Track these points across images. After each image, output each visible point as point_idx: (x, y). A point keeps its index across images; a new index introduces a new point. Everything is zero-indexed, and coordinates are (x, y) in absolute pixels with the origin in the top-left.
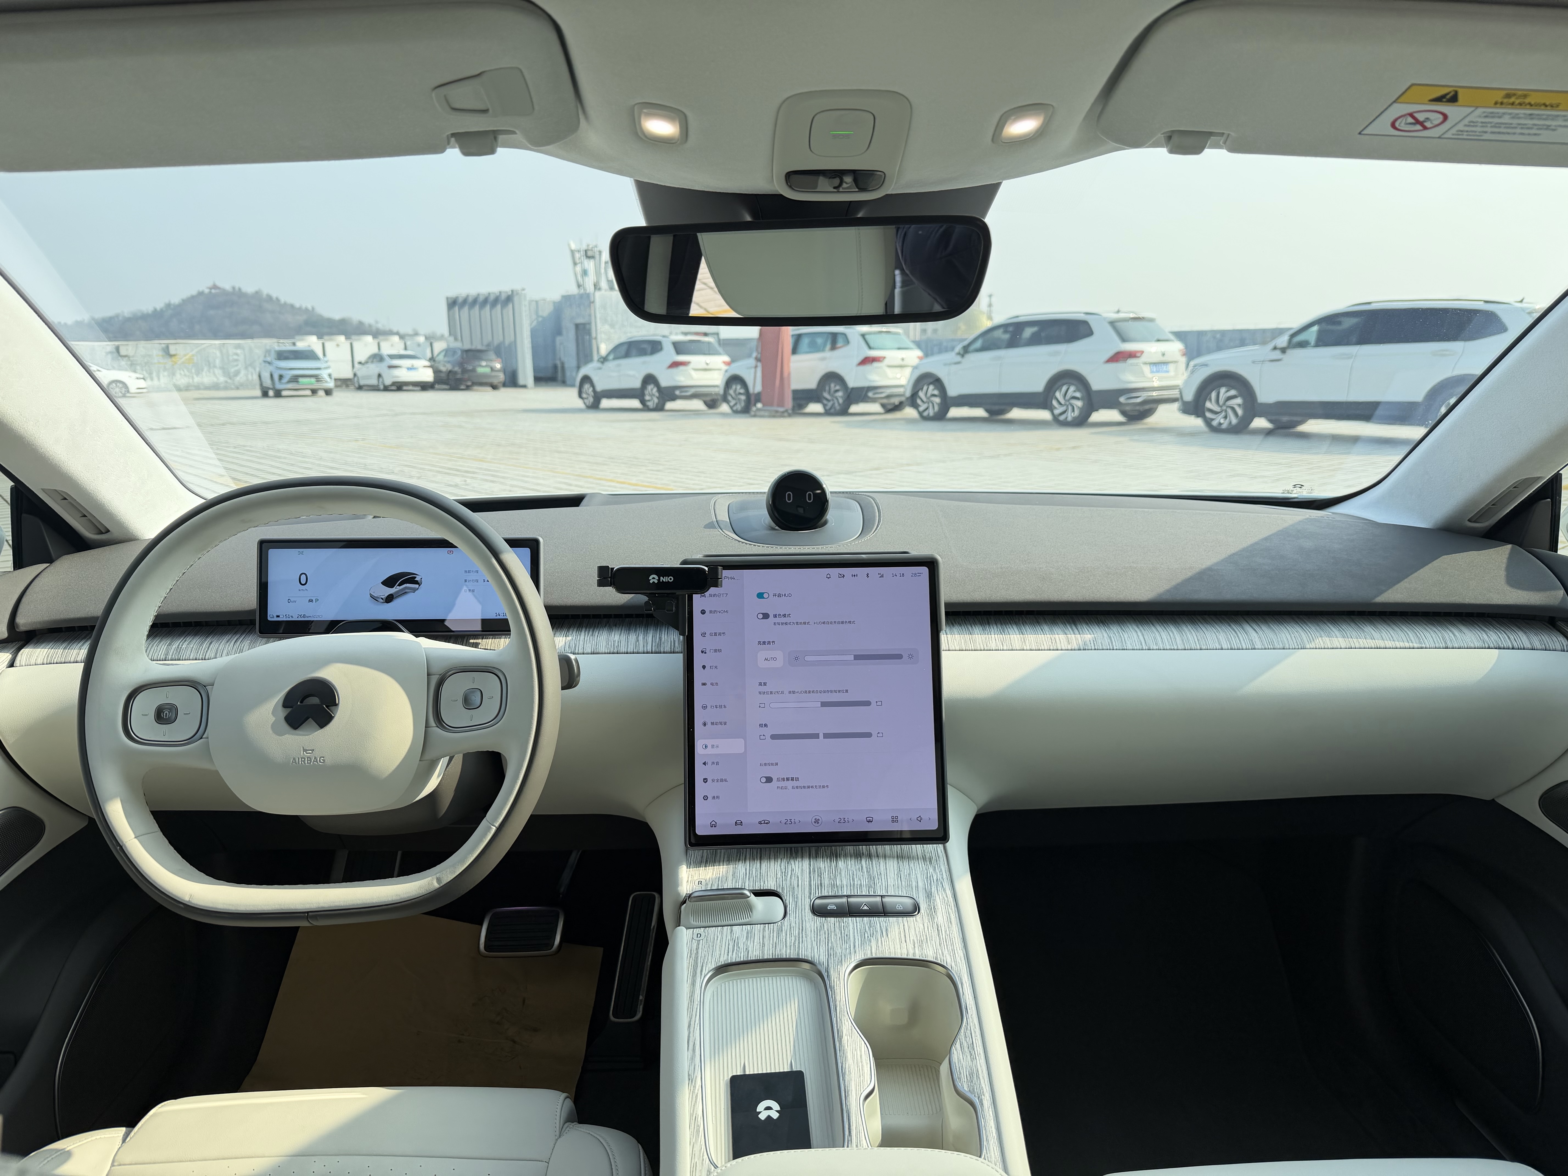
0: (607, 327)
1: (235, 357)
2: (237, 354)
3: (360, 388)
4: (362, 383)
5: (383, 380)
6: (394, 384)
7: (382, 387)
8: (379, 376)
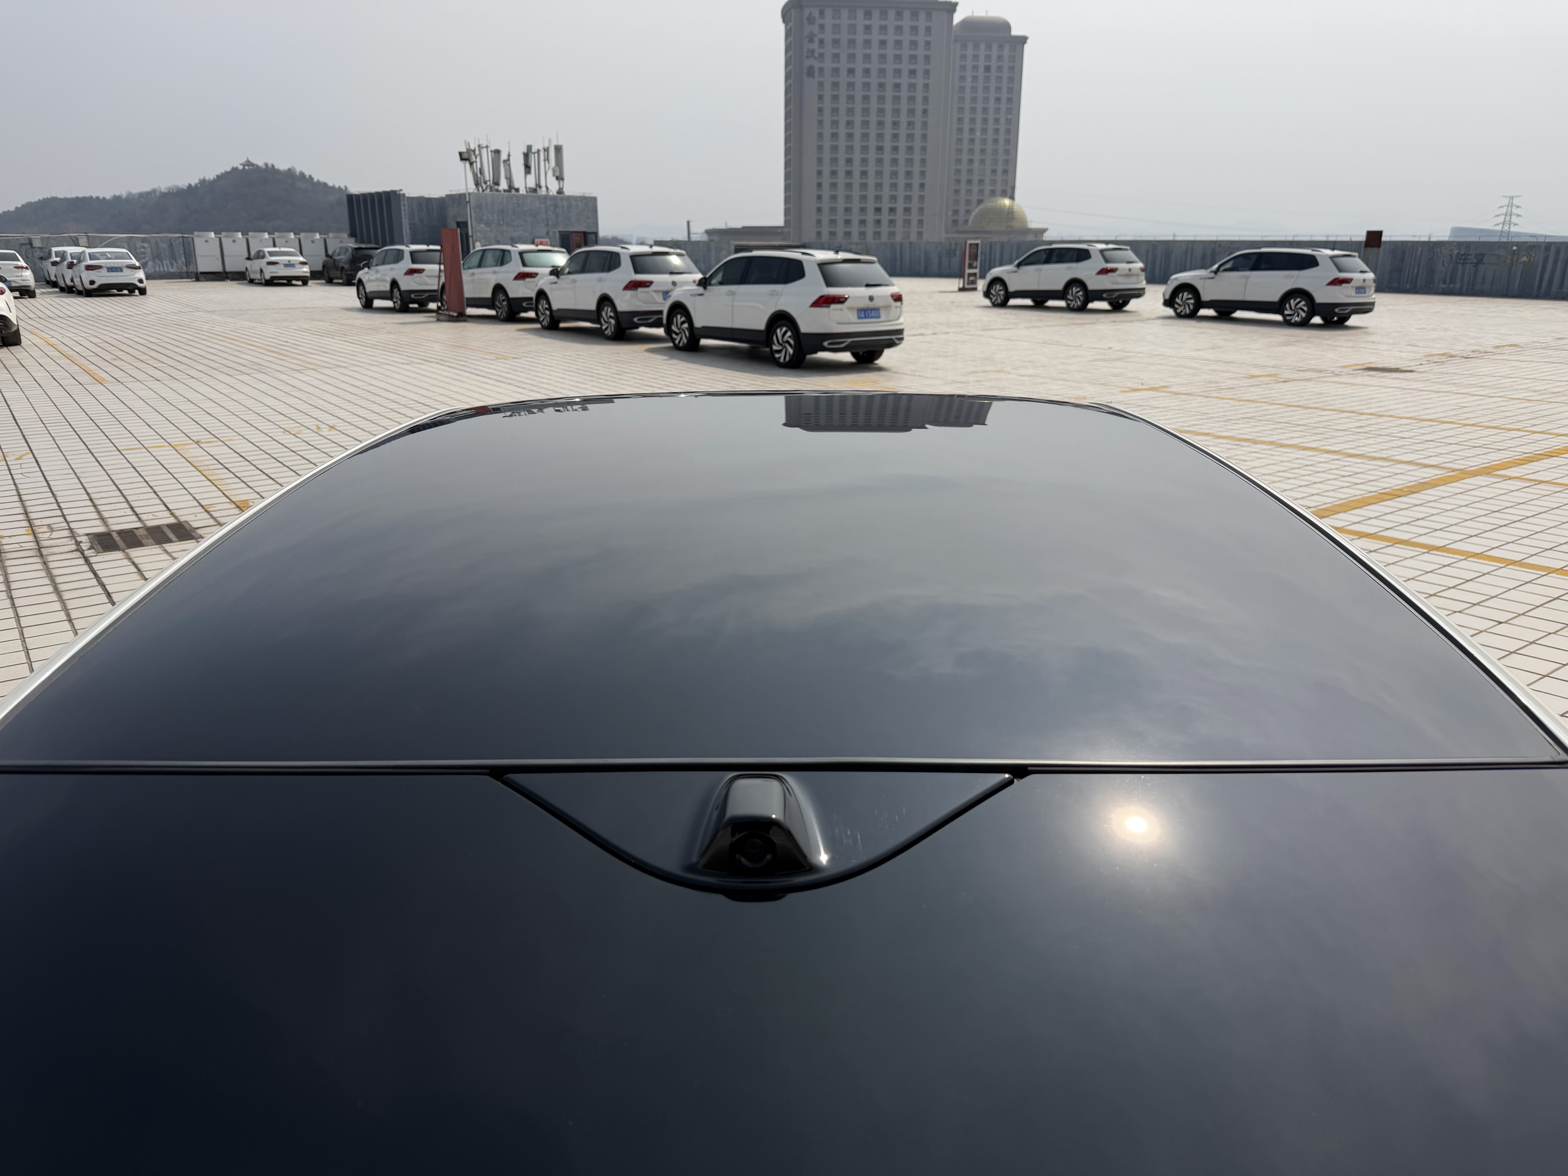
0: (482, 226)
1: (143, 250)
2: (144, 248)
3: (252, 282)
4: (252, 276)
5: (264, 276)
6: (273, 278)
7: (263, 281)
8: (261, 271)
